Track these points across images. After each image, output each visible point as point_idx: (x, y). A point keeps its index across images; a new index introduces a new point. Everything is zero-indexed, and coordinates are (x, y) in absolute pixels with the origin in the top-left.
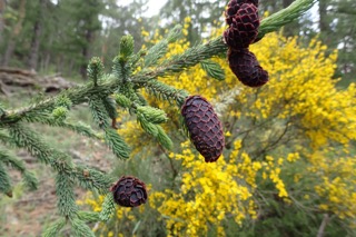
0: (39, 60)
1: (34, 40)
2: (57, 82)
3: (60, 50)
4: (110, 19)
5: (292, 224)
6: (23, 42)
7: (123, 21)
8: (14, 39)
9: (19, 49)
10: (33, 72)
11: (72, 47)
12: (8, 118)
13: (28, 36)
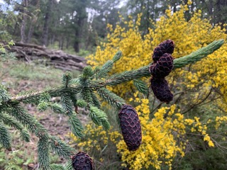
0: (49, 39)
1: (45, 26)
2: (59, 54)
3: (61, 32)
4: (94, 11)
5: (212, 157)
6: (39, 27)
7: (102, 11)
8: (33, 25)
9: (36, 32)
10: (44, 47)
11: (68, 30)
12: (12, 102)
13: (42, 23)
